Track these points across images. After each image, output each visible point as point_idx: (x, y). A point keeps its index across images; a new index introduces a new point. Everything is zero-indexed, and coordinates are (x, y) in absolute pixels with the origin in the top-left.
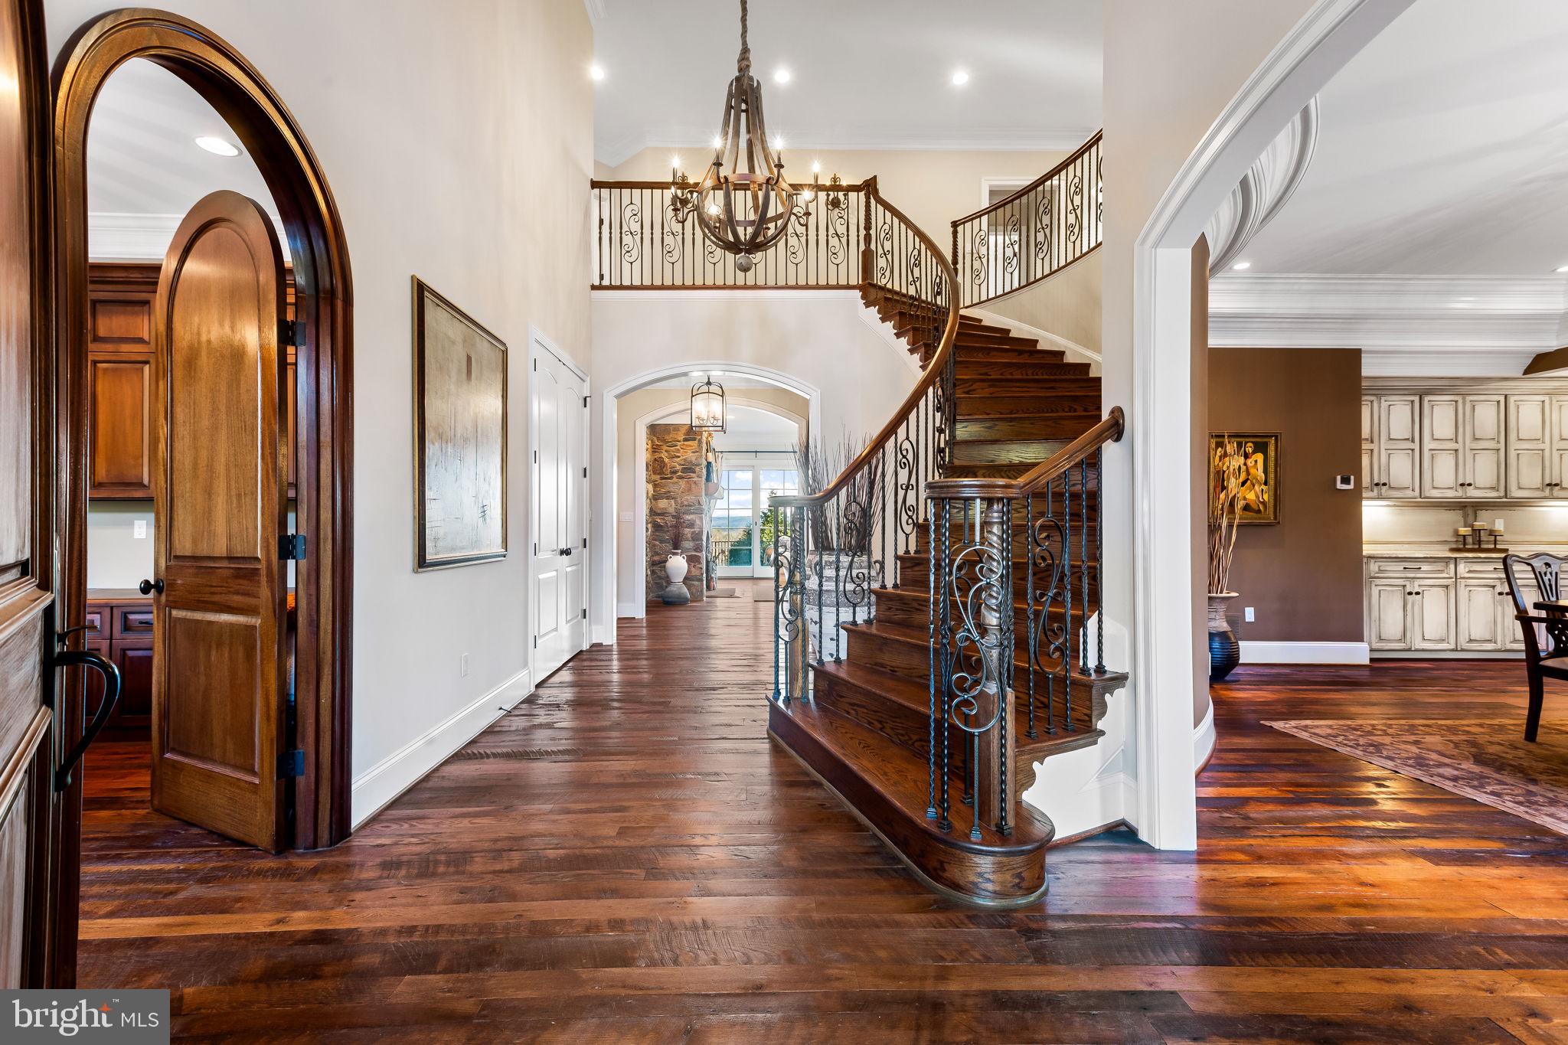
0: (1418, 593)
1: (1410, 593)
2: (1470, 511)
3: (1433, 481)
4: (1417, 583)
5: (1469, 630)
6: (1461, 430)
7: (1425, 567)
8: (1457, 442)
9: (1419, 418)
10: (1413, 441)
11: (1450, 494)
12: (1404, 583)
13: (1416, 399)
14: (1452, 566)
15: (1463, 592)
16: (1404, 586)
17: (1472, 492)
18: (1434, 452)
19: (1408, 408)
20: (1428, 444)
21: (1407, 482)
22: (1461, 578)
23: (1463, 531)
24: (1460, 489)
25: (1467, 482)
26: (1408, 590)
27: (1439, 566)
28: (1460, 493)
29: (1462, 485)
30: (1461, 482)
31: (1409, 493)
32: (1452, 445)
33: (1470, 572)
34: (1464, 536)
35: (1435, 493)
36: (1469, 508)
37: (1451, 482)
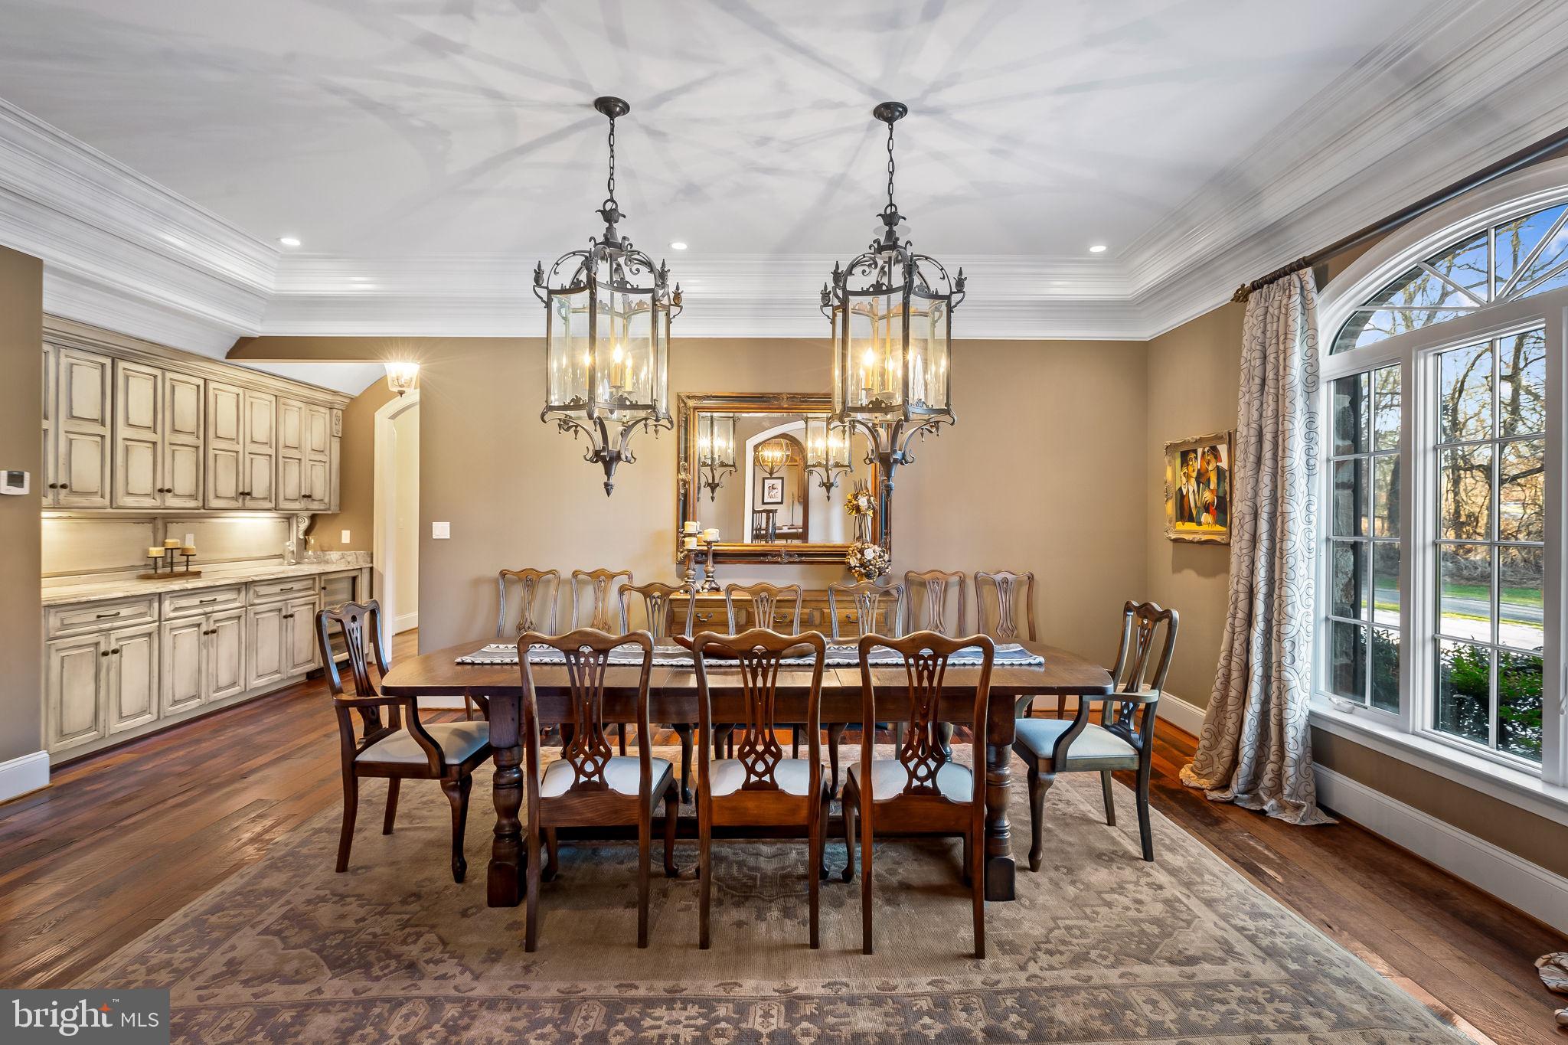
0: (115, 652)
1: (105, 654)
2: (160, 524)
3: (127, 484)
4: (114, 635)
5: (173, 688)
6: (160, 416)
7: (125, 612)
8: (155, 432)
9: (110, 391)
10: (103, 424)
11: (148, 502)
12: (96, 640)
13: (108, 362)
14: (156, 605)
15: (167, 638)
16: (97, 644)
17: (171, 501)
18: (129, 443)
19: (97, 373)
20: (123, 432)
21: (95, 486)
22: (166, 620)
23: (156, 551)
24: (158, 496)
25: (166, 488)
26: (103, 648)
27: (141, 608)
28: (157, 503)
29: (161, 491)
30: (159, 486)
31: (97, 500)
32: (149, 436)
33: (176, 609)
34: (156, 558)
35: (130, 501)
36: (159, 521)
37: (147, 487)
